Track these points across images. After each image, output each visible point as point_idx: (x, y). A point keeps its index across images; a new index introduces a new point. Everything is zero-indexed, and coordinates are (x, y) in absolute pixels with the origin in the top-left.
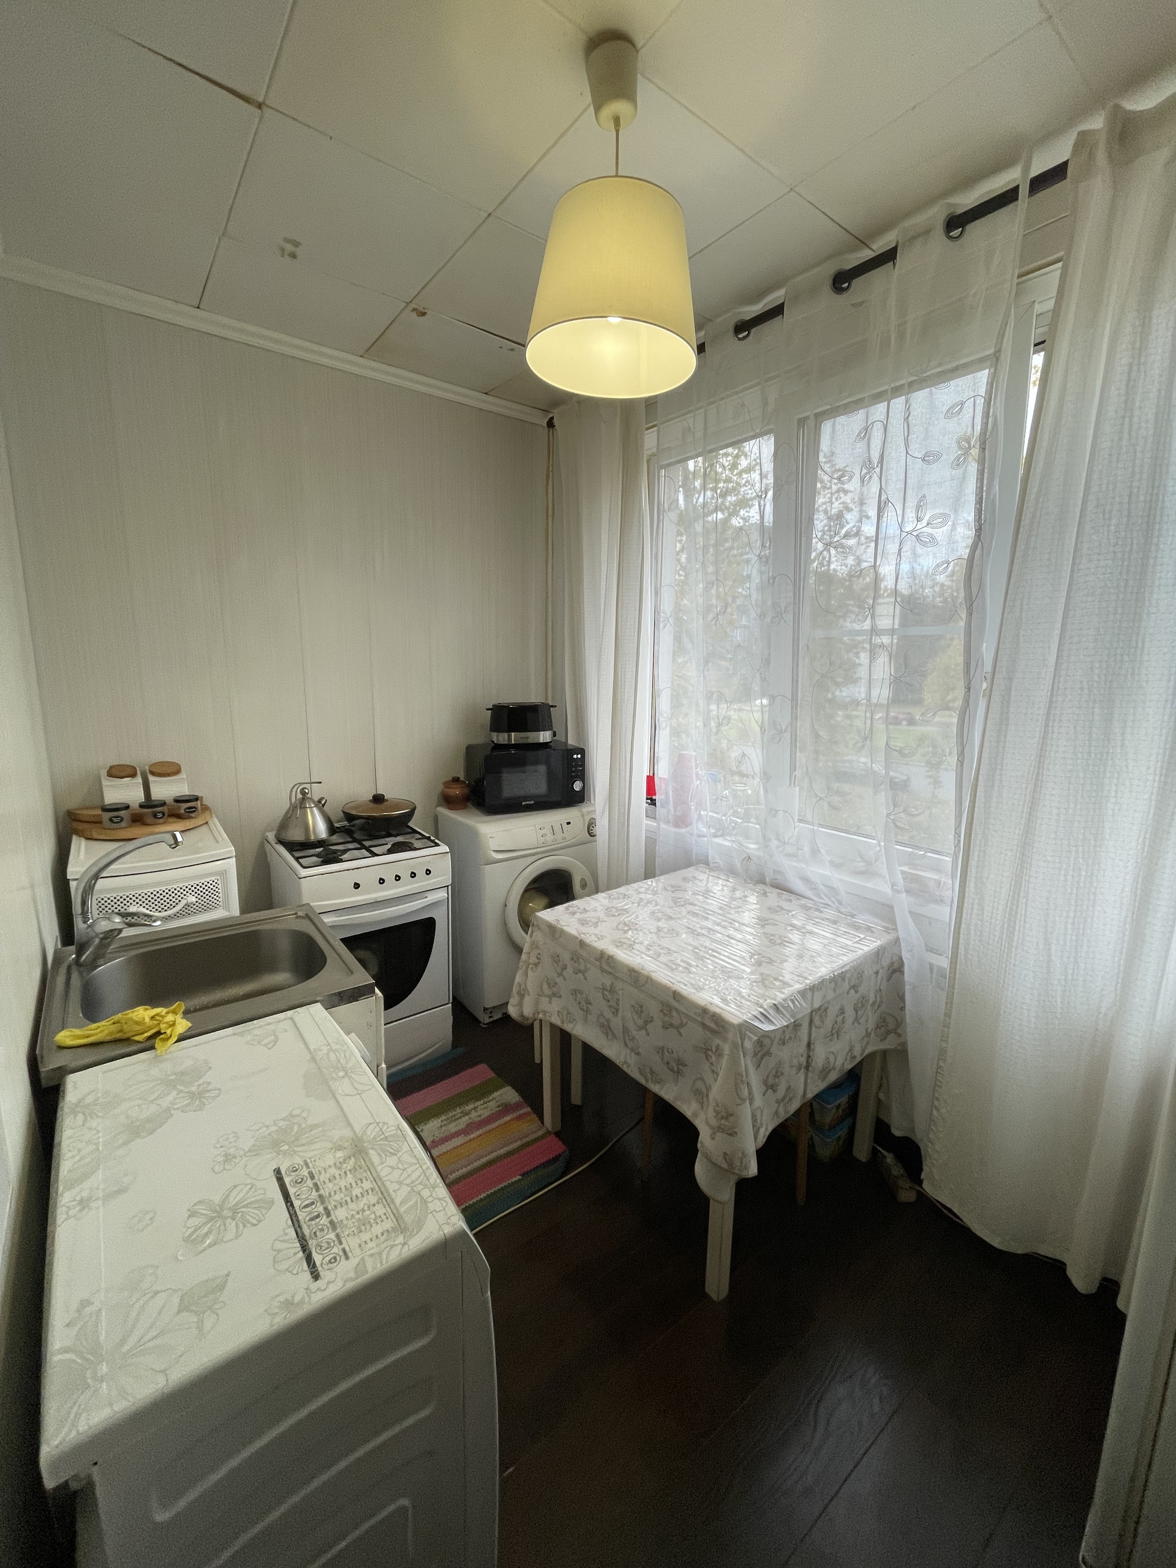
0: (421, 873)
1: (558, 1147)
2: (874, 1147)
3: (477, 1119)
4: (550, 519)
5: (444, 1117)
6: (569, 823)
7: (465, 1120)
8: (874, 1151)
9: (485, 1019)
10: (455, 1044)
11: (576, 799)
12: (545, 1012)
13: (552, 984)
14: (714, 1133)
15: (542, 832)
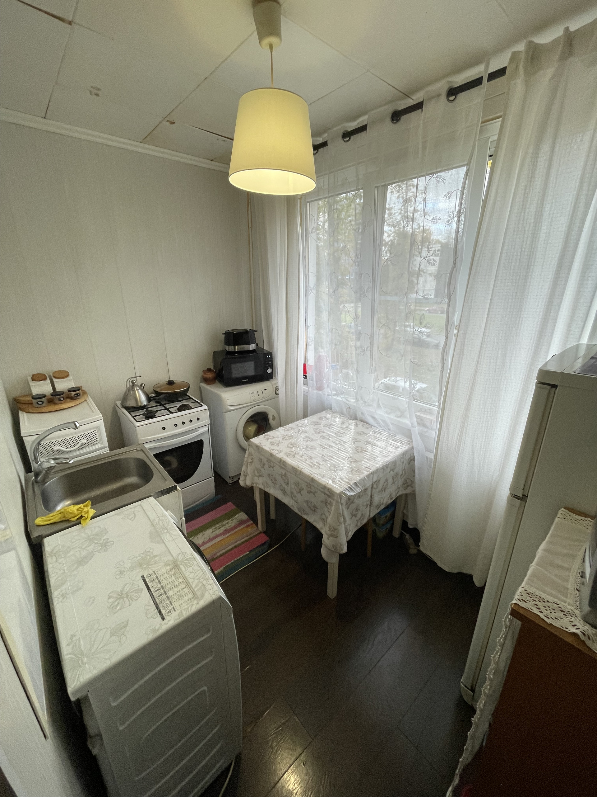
0: (194, 420)
1: (265, 538)
2: (401, 532)
3: (228, 528)
4: (250, 229)
5: (213, 528)
6: (266, 390)
7: (223, 529)
8: (402, 533)
9: (230, 481)
10: (217, 493)
11: (269, 377)
12: (256, 483)
13: (259, 471)
14: (329, 537)
15: (253, 395)
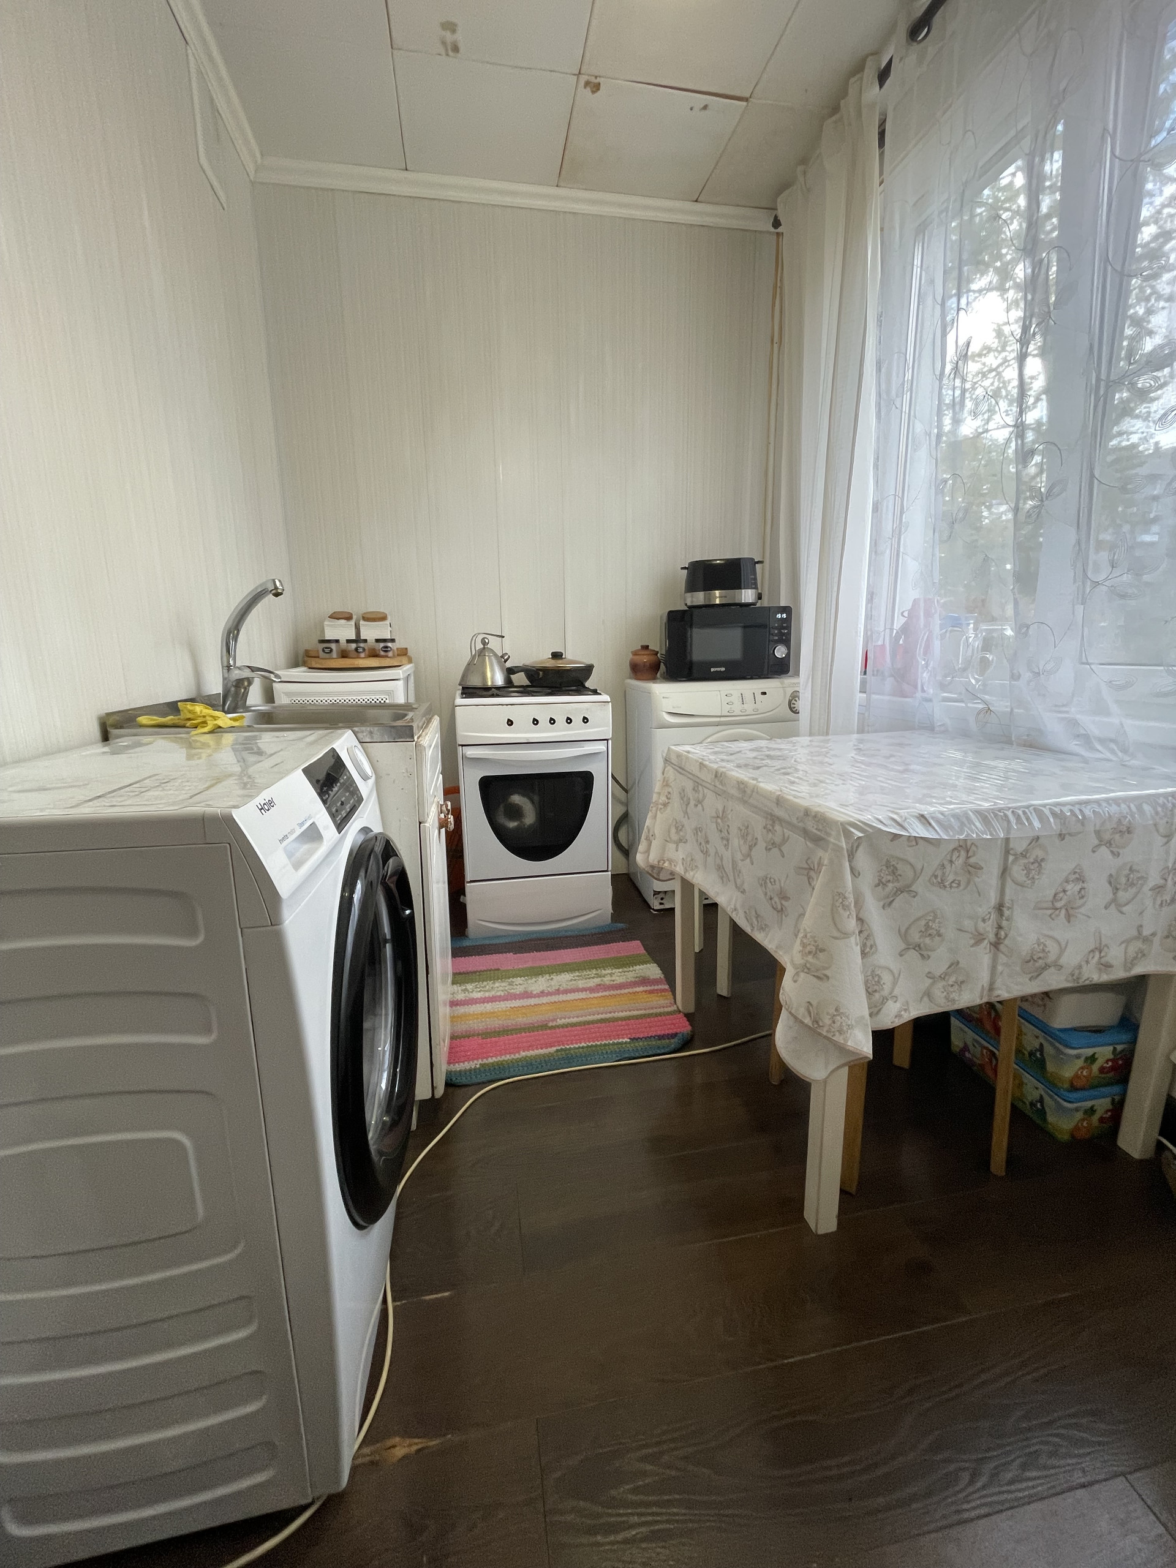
0: (577, 720)
1: (685, 1028)
3: (607, 983)
6: (764, 693)
7: (597, 981)
9: (655, 904)
10: (617, 915)
11: (781, 668)
12: (670, 861)
13: (679, 828)
14: (797, 974)
15: (729, 700)
